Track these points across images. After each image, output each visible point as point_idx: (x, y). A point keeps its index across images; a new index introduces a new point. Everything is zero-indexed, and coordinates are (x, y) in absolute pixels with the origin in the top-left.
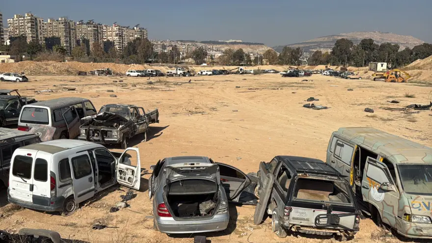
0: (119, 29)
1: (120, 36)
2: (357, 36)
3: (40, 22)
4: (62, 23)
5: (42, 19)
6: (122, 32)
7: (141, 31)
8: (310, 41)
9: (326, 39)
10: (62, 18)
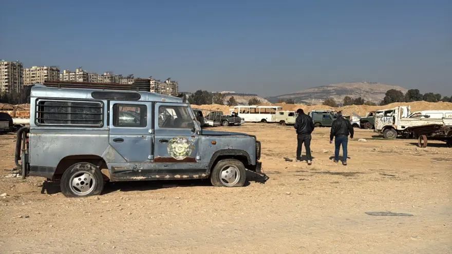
0: (155, 83)
1: (156, 89)
2: (347, 87)
3: (91, 77)
4: (108, 78)
5: (92, 75)
6: (158, 86)
7: (173, 84)
8: (301, 92)
9: (316, 90)
10: (107, 73)
